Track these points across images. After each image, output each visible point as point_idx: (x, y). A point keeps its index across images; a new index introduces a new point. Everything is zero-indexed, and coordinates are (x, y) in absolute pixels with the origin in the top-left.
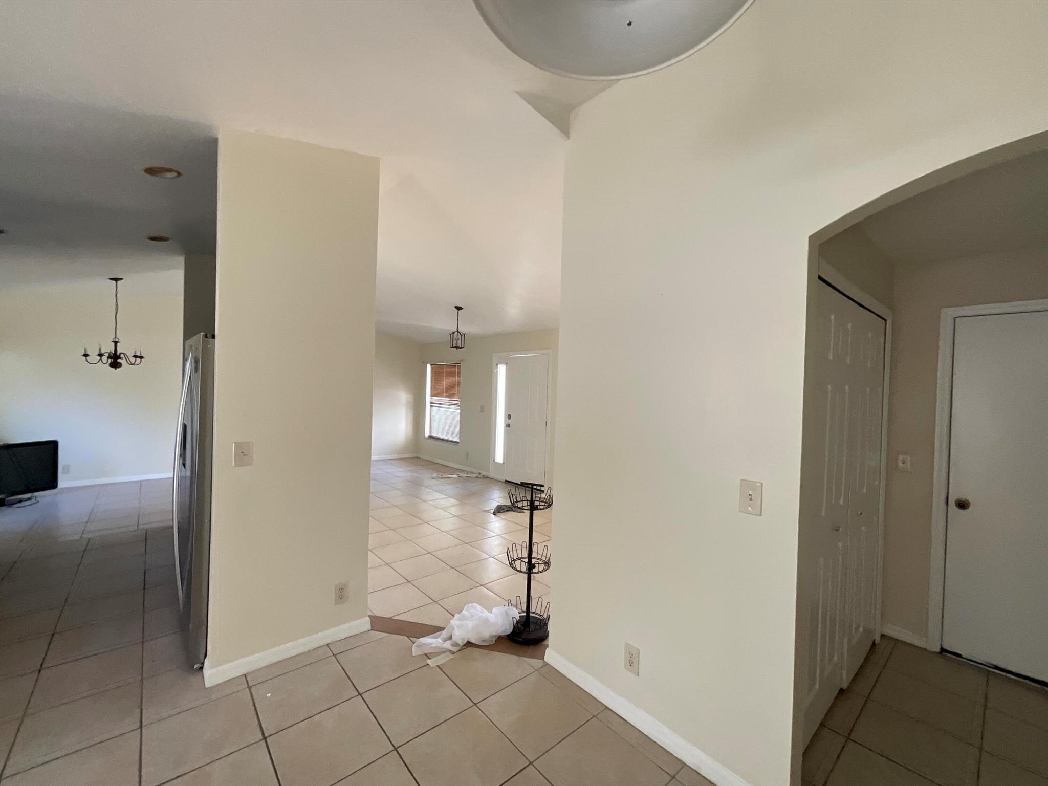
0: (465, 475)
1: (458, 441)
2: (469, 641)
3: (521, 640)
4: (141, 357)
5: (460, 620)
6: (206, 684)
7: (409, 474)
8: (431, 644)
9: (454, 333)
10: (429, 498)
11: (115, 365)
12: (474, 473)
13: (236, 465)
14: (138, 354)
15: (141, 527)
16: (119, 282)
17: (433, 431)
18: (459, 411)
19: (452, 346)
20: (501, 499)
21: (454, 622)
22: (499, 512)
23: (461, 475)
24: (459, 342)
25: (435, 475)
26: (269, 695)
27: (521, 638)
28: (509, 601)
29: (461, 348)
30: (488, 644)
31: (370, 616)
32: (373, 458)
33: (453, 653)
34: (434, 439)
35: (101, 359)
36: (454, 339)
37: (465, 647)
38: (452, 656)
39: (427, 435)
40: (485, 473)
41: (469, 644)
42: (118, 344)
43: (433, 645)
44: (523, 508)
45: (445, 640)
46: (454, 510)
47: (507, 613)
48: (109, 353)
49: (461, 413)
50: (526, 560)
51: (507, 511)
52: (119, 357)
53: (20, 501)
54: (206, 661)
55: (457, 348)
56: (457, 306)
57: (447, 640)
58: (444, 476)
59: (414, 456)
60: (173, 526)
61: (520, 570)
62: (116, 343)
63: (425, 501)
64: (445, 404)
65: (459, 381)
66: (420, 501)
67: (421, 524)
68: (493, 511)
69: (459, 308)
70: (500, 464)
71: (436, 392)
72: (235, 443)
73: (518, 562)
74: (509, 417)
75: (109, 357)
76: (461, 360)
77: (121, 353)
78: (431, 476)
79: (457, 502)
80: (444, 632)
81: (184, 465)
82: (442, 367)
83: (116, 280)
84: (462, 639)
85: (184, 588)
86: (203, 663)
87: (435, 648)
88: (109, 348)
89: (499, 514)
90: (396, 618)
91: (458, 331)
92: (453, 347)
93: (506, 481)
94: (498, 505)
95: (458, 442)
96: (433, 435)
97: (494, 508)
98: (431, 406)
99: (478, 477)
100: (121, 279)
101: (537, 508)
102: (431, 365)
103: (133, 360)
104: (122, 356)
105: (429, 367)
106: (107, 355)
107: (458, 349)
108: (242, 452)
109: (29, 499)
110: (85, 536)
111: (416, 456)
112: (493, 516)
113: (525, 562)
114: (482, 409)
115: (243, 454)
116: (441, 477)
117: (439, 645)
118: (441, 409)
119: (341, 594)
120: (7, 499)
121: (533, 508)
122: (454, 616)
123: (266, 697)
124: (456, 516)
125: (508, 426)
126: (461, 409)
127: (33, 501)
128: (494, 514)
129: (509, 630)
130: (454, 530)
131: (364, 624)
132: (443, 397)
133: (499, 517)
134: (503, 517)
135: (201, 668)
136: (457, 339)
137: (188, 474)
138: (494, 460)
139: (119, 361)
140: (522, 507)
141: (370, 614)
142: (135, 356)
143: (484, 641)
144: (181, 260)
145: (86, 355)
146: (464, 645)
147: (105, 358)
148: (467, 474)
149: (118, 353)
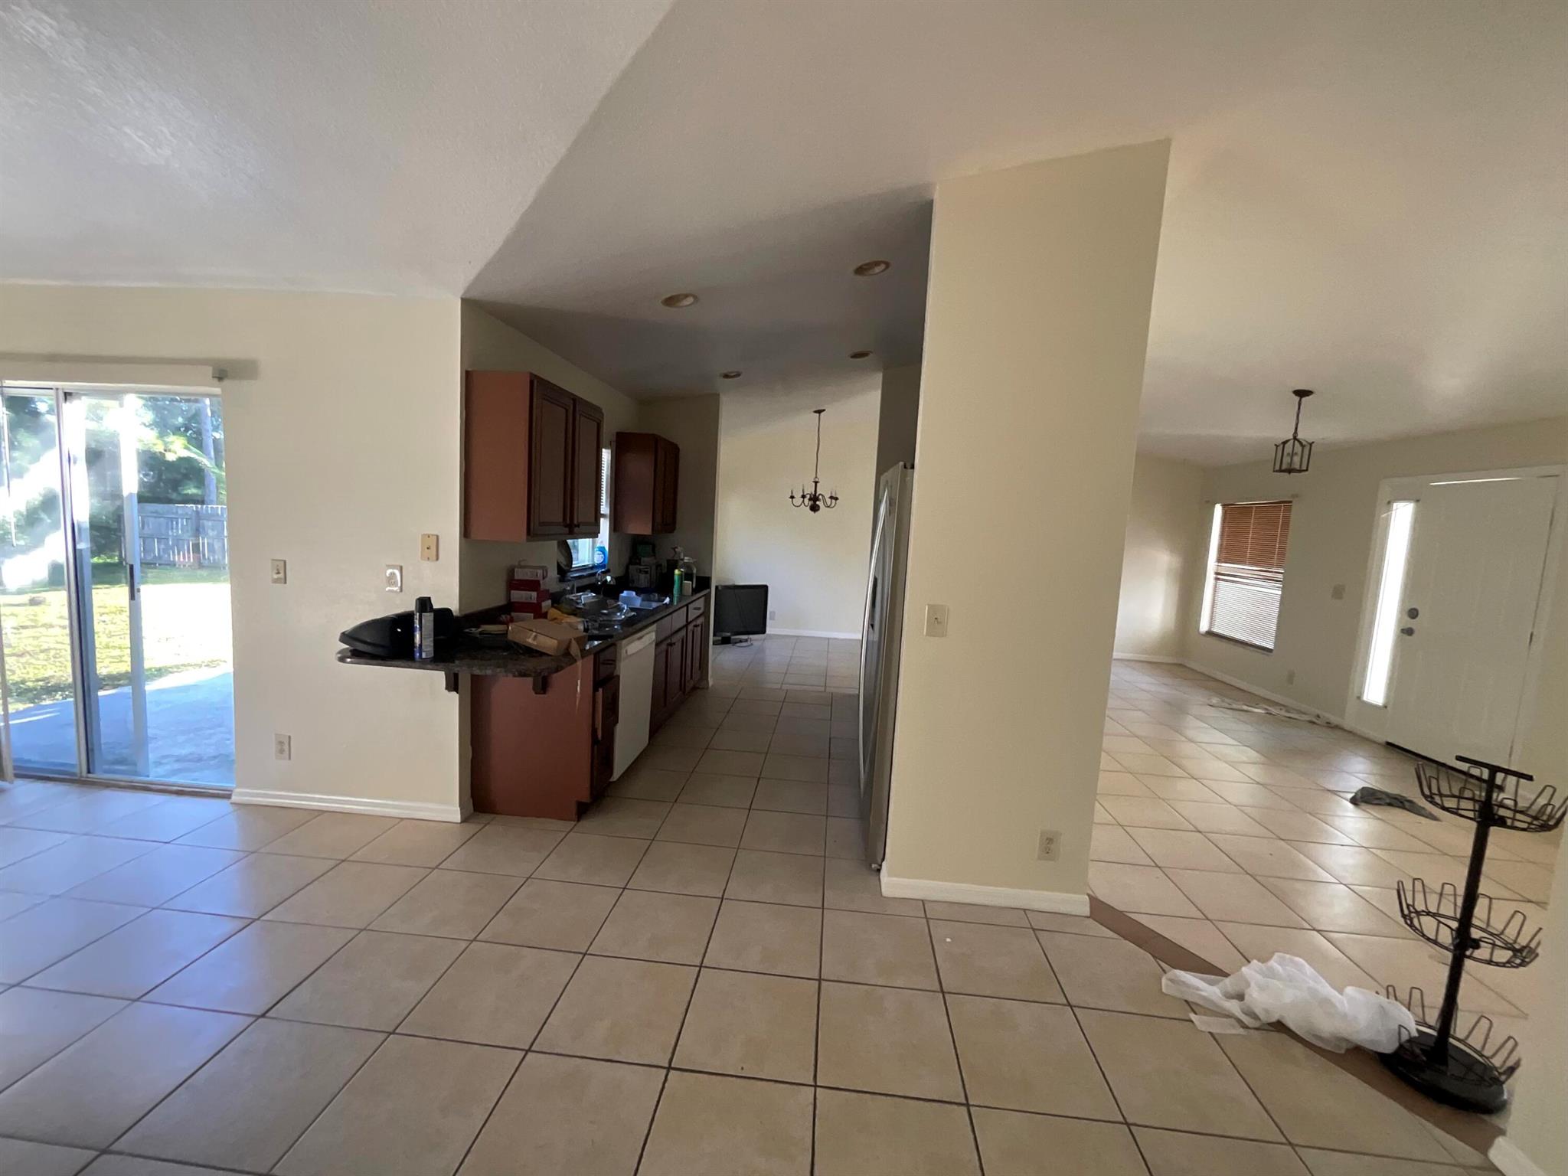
0: (1283, 713)
1: (1271, 647)
2: (1283, 1021)
3: (1416, 1079)
4: (836, 499)
5: (1261, 973)
6: (883, 890)
7: (1164, 690)
8: (1198, 989)
9: (1284, 443)
10: (1203, 737)
11: (814, 508)
12: (1305, 713)
13: (927, 634)
14: (834, 495)
15: (828, 690)
16: (822, 414)
17: (1217, 622)
18: (1280, 593)
19: (1277, 468)
20: (1372, 777)
21: (1250, 971)
22: (1367, 802)
23: (1273, 710)
24: (1297, 459)
25: (1215, 701)
26: (948, 940)
27: (1417, 1076)
28: (1391, 989)
29: (1300, 471)
30: (1329, 1049)
31: (1088, 895)
32: (1115, 655)
33: (1245, 1027)
34: (1218, 638)
35: (803, 501)
36: (1285, 454)
37: (1271, 1028)
38: (1241, 1031)
39: (1204, 626)
40: (1335, 720)
41: (1280, 1027)
42: (818, 484)
43: (1204, 994)
44: (1461, 812)
45: (1229, 996)
46: (1253, 771)
47: (1383, 1011)
48: (810, 495)
49: (1282, 597)
50: (1455, 925)
51: (1390, 804)
52: (818, 500)
53: (741, 641)
54: (884, 864)
55: (1290, 471)
56: (1297, 388)
57: (1233, 998)
58: (1234, 706)
59: (1175, 662)
60: (859, 695)
61: (1432, 937)
62: (816, 483)
63: (1191, 741)
64: (1247, 578)
65: (1285, 534)
66: (1183, 739)
67: (1186, 778)
68: (1350, 796)
69: (1302, 394)
70: (1376, 707)
71: (1228, 554)
72: (929, 605)
73: (1425, 919)
74: (1413, 613)
75: (810, 499)
76: (1295, 496)
77: (820, 494)
78: (1208, 702)
79: (1263, 759)
80: (1227, 980)
81: (872, 626)
82: (1247, 509)
83: (819, 412)
84: (1267, 1011)
85: (866, 769)
86: (881, 866)
87: (1204, 998)
88: (810, 490)
89: (1364, 806)
90: (1130, 915)
91: (1295, 438)
92: (1281, 471)
93: (1389, 744)
94: (1363, 788)
95: (1271, 650)
96: (1215, 630)
97: (1355, 791)
98: (1217, 579)
99: (1314, 723)
100: (824, 410)
101: (1501, 822)
102: (1224, 506)
103: (829, 501)
104: (820, 497)
105: (1218, 510)
106: (808, 496)
107: (1292, 474)
108: (936, 618)
109: (746, 641)
110: (785, 687)
111: (1180, 662)
112: (1351, 806)
113: (1452, 929)
114: (1338, 593)
115: (937, 622)
116: (1227, 706)
117: (1214, 998)
118: (1234, 585)
119: (1049, 845)
120: (733, 637)
121: (1488, 818)
122: (1249, 962)
123: (945, 940)
124: (1258, 783)
125: (1407, 632)
126: (1283, 589)
127: (749, 643)
128: (1354, 801)
129: (1388, 1047)
130: (1252, 807)
131: (1080, 905)
132: (1245, 564)
133: (1364, 810)
134: (1375, 814)
135: (879, 870)
136: (1293, 454)
137: (876, 638)
138: (1359, 698)
139: (818, 503)
140: (1458, 809)
141: (1091, 893)
142: (831, 498)
143: (1320, 1038)
144: (879, 378)
145: (792, 497)
146: (1270, 1024)
147: (806, 500)
148: (1287, 711)
149: (817, 495)
